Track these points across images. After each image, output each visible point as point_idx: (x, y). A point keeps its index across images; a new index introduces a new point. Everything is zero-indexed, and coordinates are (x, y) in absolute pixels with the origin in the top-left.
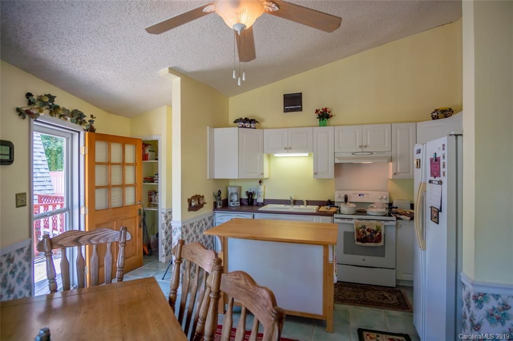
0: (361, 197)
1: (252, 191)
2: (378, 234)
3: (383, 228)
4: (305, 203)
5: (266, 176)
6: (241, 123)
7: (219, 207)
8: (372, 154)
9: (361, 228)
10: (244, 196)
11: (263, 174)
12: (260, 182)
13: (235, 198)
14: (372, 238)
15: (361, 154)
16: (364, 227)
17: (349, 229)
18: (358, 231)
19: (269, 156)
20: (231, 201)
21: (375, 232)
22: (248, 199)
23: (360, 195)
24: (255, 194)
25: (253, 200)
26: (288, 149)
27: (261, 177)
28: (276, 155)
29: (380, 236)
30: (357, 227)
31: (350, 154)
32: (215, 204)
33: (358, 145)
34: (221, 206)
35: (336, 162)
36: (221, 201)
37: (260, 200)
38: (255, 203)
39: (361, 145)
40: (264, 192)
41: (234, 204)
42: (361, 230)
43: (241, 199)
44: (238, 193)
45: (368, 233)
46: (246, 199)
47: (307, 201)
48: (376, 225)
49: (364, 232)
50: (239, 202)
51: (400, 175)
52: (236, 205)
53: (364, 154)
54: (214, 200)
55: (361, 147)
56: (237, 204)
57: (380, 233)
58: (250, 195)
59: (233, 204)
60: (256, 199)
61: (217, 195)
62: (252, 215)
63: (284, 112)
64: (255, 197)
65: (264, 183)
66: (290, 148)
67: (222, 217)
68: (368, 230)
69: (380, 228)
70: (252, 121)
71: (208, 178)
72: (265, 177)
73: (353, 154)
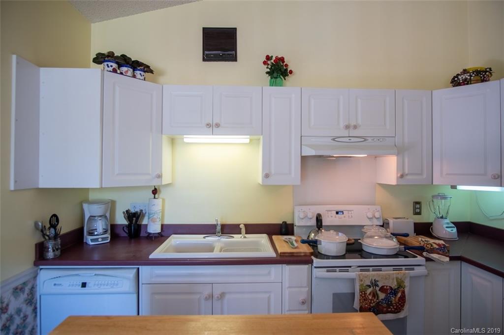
0: (340, 215)
1: (138, 210)
2: (399, 295)
3: (407, 283)
4: (243, 230)
5: (166, 180)
6: (110, 64)
7: (50, 254)
8: (365, 140)
9: (369, 286)
10: (121, 220)
11: (159, 176)
12: (155, 192)
13: (100, 226)
14: (389, 304)
15: (347, 140)
16: (374, 284)
17: (344, 289)
18: (363, 292)
19: (173, 141)
20: (91, 233)
21: (394, 292)
22: (129, 226)
23: (337, 213)
24: (144, 216)
25: (139, 228)
26: (213, 127)
27: (155, 183)
28: (188, 139)
29: (403, 299)
30: (361, 285)
31: (329, 139)
32: (41, 249)
33: (342, 125)
34: (58, 253)
35: (303, 155)
36: (59, 241)
37: (154, 228)
38: (143, 234)
39: (347, 123)
40: (163, 212)
41: (97, 240)
42: (369, 291)
43: (113, 227)
44: (108, 215)
45: (382, 296)
46: (123, 226)
47: (246, 226)
48: (397, 278)
49: (375, 295)
50: (108, 235)
51: (409, 177)
52: (100, 242)
53: (353, 140)
54: (38, 238)
55: (347, 127)
56: (103, 239)
57: (403, 292)
58: (134, 217)
59: (92, 240)
60: (146, 226)
61: (48, 226)
62: (135, 270)
63: (204, 60)
64: (145, 222)
65: (162, 194)
66: (218, 125)
67: (57, 281)
68: (382, 289)
69: (403, 282)
70: (136, 65)
71: (12, 188)
72: (164, 183)
73: (334, 140)
